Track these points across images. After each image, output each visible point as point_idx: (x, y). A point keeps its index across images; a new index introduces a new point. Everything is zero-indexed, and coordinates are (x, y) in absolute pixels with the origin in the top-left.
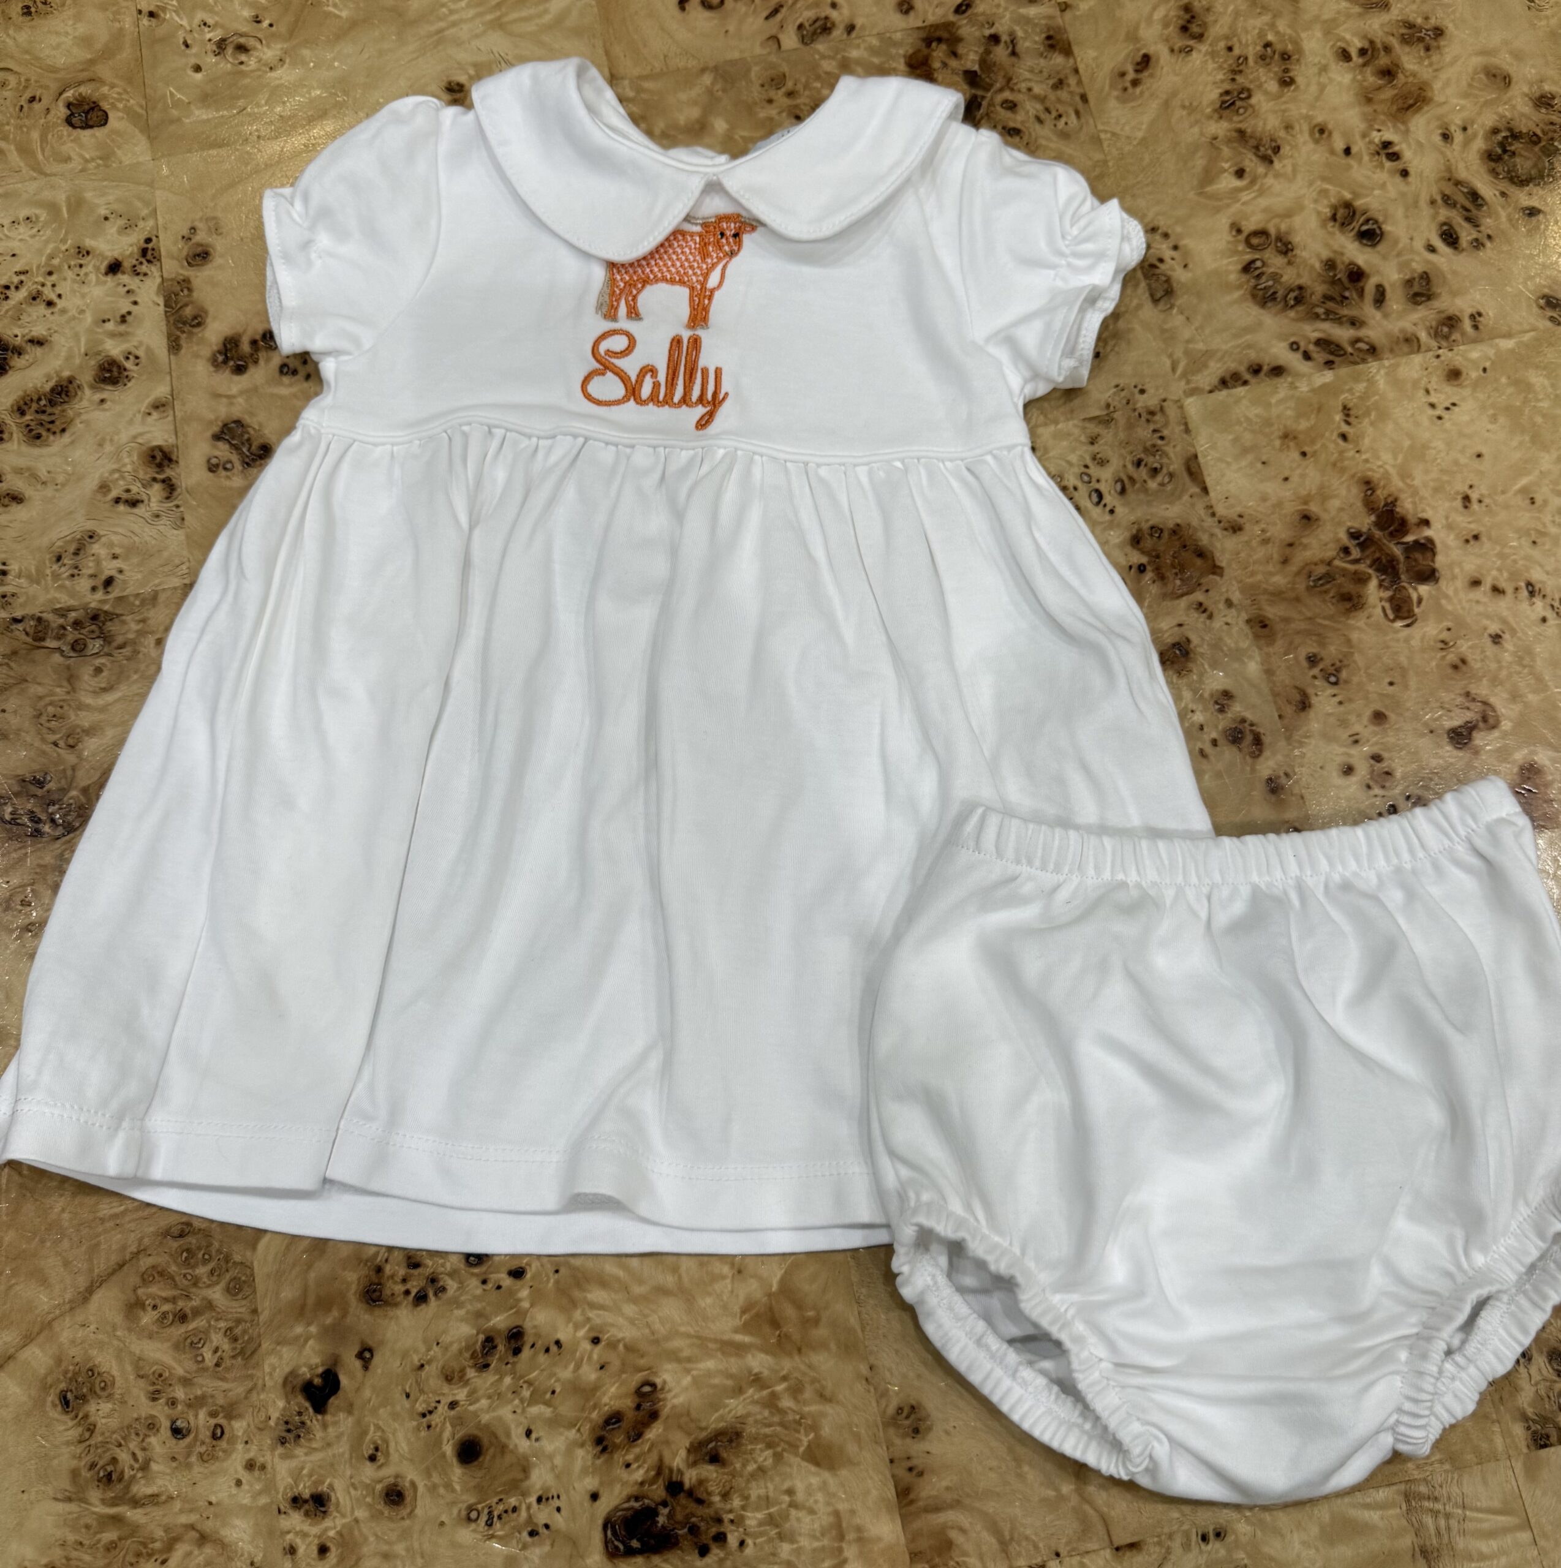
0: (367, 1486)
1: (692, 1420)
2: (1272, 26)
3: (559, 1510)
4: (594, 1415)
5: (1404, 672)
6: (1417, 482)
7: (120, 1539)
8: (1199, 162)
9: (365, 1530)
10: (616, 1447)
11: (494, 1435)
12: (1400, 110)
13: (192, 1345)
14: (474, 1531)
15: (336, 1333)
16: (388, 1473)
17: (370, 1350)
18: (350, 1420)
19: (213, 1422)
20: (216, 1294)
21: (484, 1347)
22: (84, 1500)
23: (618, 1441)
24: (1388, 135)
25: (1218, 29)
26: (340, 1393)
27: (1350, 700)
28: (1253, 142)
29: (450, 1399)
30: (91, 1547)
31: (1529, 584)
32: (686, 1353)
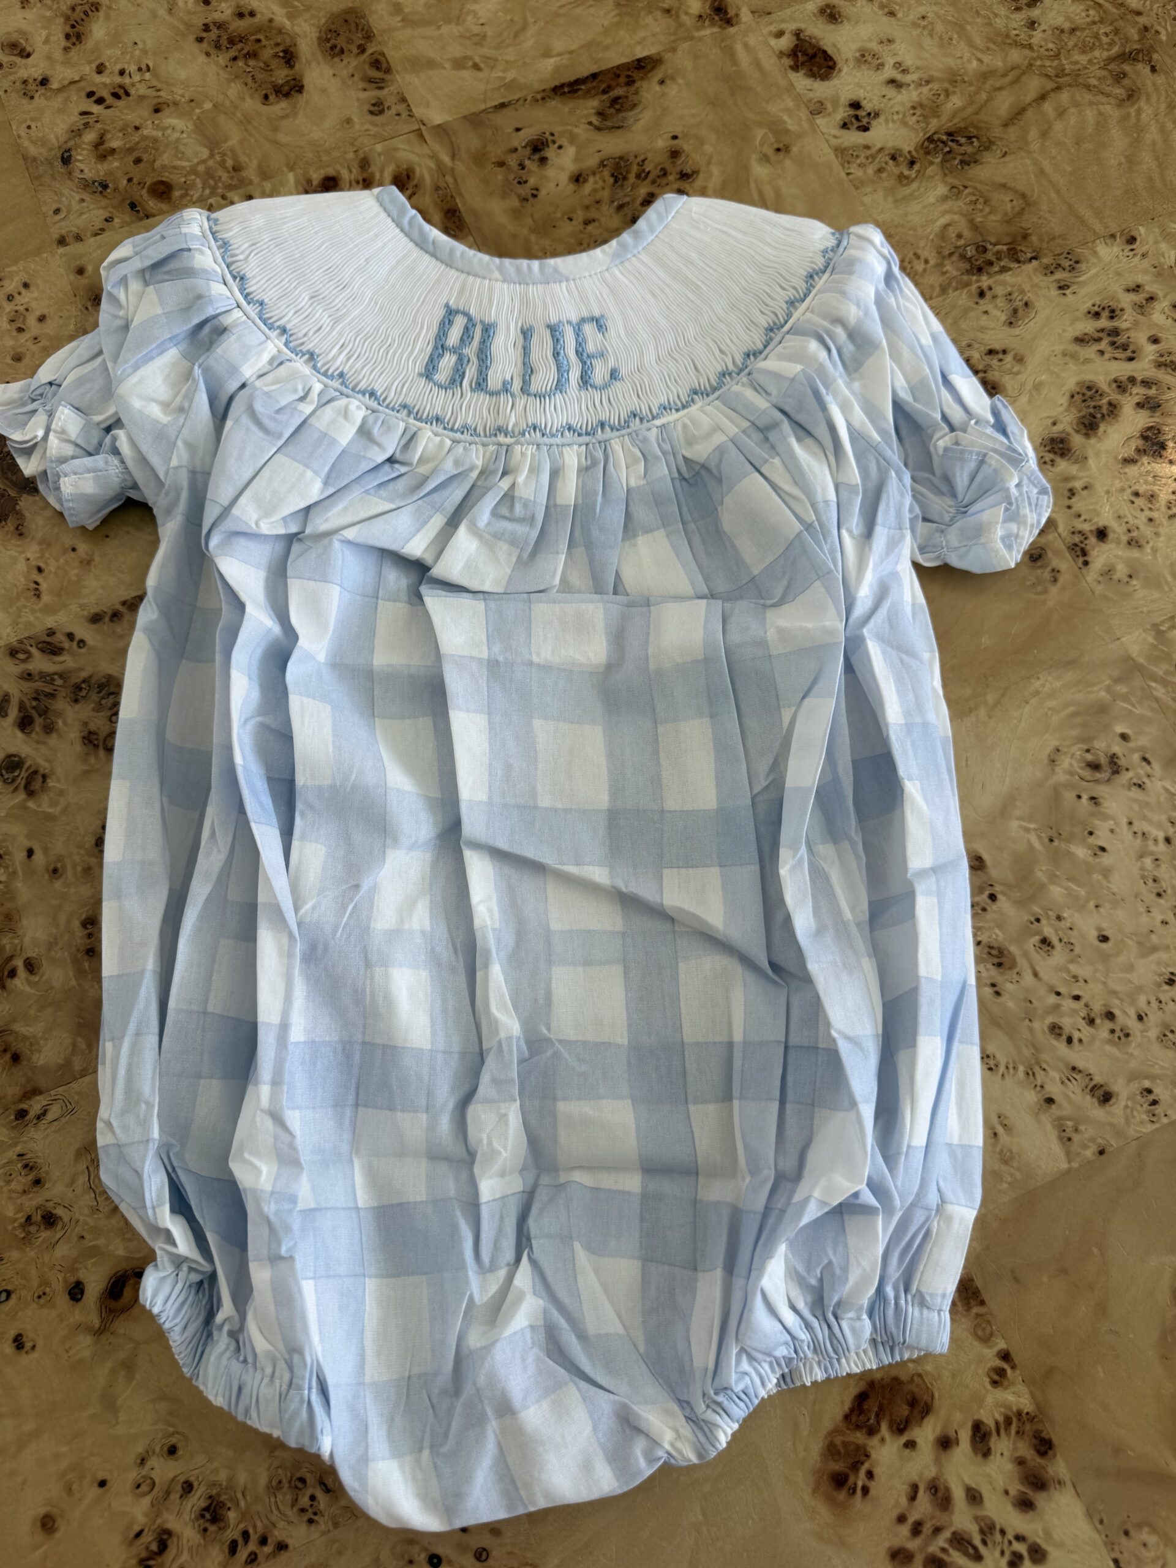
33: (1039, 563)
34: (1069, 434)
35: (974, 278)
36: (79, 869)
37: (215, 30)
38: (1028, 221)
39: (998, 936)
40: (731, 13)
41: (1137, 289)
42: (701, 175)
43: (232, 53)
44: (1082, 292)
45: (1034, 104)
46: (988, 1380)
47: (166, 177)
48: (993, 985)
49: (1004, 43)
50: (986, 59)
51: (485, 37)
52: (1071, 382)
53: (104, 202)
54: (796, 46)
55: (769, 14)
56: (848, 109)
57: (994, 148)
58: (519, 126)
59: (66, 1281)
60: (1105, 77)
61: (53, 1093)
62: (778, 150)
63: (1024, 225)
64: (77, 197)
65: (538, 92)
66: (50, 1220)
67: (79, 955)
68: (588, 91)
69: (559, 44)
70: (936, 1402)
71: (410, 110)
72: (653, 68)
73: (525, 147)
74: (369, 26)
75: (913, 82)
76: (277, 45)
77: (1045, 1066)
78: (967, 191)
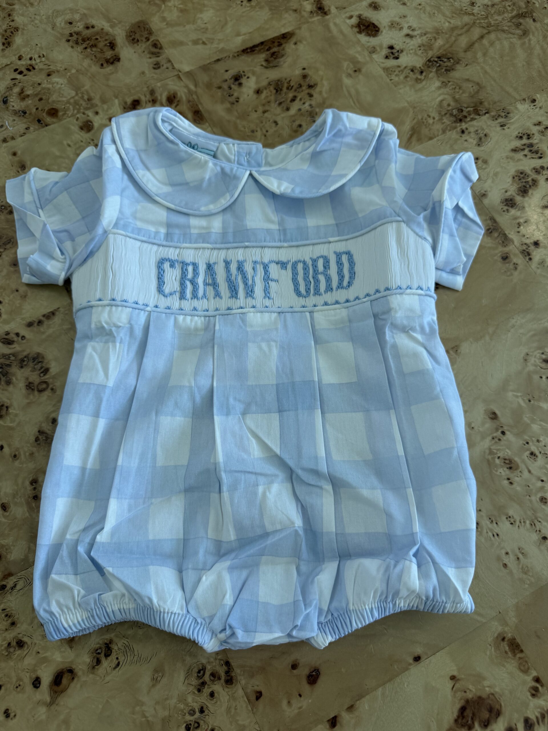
33: (507, 261)
34: (514, 196)
35: (458, 124)
36: (27, 454)
37: (75, 36)
38: (482, 96)
39: (508, 453)
40: (326, 9)
41: (539, 124)
42: (319, 86)
43: (84, 46)
44: (512, 127)
45: (478, 41)
46: (529, 694)
47: (55, 106)
48: (508, 479)
49: (460, 13)
50: (452, 21)
51: (207, 29)
52: (512, 171)
53: (25, 120)
54: (359, 22)
55: (345, 8)
56: (388, 49)
57: (461, 62)
58: (227, 69)
59: (30, 678)
60: (511, 26)
61: (19, 574)
62: (355, 71)
63: (480, 97)
64: (11, 119)
65: (235, 53)
66: (20, 644)
67: (30, 500)
68: (260, 50)
69: (244, 30)
70: (503, 709)
71: (173, 66)
72: (290, 37)
73: (231, 79)
74: (150, 28)
75: (418, 34)
76: (106, 40)
77: (540, 520)
78: (450, 84)
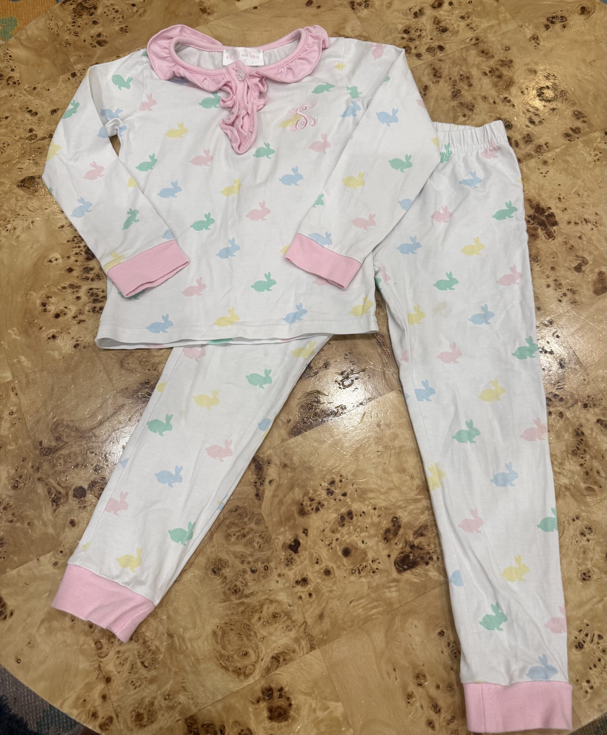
0: (318, 572)
1: (411, 525)
2: (461, 69)
3: (379, 563)
4: (381, 531)
5: (556, 253)
6: (543, 197)
7: (245, 609)
8: (451, 115)
9: (322, 586)
10: (391, 539)
11: (352, 545)
12: (506, 87)
13: (250, 543)
14: (355, 576)
15: (294, 527)
16: (323, 566)
17: (306, 530)
18: (307, 553)
19: (263, 565)
20: (253, 525)
21: (341, 519)
22: (229, 600)
23: (391, 537)
24: (505, 96)
25: (445, 73)
26: (301, 545)
27: (543, 265)
28: (465, 106)
29: (336, 538)
30: (237, 614)
31: (585, 219)
32: (403, 505)
